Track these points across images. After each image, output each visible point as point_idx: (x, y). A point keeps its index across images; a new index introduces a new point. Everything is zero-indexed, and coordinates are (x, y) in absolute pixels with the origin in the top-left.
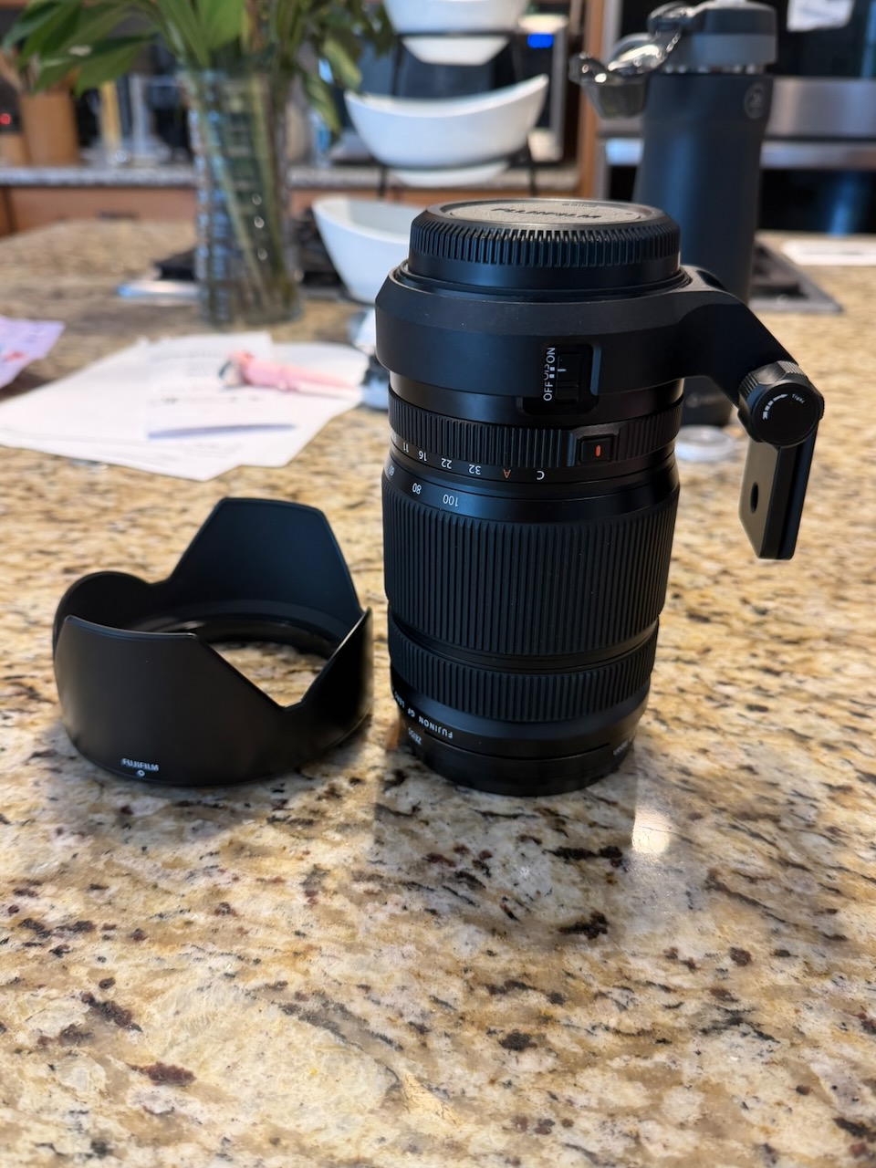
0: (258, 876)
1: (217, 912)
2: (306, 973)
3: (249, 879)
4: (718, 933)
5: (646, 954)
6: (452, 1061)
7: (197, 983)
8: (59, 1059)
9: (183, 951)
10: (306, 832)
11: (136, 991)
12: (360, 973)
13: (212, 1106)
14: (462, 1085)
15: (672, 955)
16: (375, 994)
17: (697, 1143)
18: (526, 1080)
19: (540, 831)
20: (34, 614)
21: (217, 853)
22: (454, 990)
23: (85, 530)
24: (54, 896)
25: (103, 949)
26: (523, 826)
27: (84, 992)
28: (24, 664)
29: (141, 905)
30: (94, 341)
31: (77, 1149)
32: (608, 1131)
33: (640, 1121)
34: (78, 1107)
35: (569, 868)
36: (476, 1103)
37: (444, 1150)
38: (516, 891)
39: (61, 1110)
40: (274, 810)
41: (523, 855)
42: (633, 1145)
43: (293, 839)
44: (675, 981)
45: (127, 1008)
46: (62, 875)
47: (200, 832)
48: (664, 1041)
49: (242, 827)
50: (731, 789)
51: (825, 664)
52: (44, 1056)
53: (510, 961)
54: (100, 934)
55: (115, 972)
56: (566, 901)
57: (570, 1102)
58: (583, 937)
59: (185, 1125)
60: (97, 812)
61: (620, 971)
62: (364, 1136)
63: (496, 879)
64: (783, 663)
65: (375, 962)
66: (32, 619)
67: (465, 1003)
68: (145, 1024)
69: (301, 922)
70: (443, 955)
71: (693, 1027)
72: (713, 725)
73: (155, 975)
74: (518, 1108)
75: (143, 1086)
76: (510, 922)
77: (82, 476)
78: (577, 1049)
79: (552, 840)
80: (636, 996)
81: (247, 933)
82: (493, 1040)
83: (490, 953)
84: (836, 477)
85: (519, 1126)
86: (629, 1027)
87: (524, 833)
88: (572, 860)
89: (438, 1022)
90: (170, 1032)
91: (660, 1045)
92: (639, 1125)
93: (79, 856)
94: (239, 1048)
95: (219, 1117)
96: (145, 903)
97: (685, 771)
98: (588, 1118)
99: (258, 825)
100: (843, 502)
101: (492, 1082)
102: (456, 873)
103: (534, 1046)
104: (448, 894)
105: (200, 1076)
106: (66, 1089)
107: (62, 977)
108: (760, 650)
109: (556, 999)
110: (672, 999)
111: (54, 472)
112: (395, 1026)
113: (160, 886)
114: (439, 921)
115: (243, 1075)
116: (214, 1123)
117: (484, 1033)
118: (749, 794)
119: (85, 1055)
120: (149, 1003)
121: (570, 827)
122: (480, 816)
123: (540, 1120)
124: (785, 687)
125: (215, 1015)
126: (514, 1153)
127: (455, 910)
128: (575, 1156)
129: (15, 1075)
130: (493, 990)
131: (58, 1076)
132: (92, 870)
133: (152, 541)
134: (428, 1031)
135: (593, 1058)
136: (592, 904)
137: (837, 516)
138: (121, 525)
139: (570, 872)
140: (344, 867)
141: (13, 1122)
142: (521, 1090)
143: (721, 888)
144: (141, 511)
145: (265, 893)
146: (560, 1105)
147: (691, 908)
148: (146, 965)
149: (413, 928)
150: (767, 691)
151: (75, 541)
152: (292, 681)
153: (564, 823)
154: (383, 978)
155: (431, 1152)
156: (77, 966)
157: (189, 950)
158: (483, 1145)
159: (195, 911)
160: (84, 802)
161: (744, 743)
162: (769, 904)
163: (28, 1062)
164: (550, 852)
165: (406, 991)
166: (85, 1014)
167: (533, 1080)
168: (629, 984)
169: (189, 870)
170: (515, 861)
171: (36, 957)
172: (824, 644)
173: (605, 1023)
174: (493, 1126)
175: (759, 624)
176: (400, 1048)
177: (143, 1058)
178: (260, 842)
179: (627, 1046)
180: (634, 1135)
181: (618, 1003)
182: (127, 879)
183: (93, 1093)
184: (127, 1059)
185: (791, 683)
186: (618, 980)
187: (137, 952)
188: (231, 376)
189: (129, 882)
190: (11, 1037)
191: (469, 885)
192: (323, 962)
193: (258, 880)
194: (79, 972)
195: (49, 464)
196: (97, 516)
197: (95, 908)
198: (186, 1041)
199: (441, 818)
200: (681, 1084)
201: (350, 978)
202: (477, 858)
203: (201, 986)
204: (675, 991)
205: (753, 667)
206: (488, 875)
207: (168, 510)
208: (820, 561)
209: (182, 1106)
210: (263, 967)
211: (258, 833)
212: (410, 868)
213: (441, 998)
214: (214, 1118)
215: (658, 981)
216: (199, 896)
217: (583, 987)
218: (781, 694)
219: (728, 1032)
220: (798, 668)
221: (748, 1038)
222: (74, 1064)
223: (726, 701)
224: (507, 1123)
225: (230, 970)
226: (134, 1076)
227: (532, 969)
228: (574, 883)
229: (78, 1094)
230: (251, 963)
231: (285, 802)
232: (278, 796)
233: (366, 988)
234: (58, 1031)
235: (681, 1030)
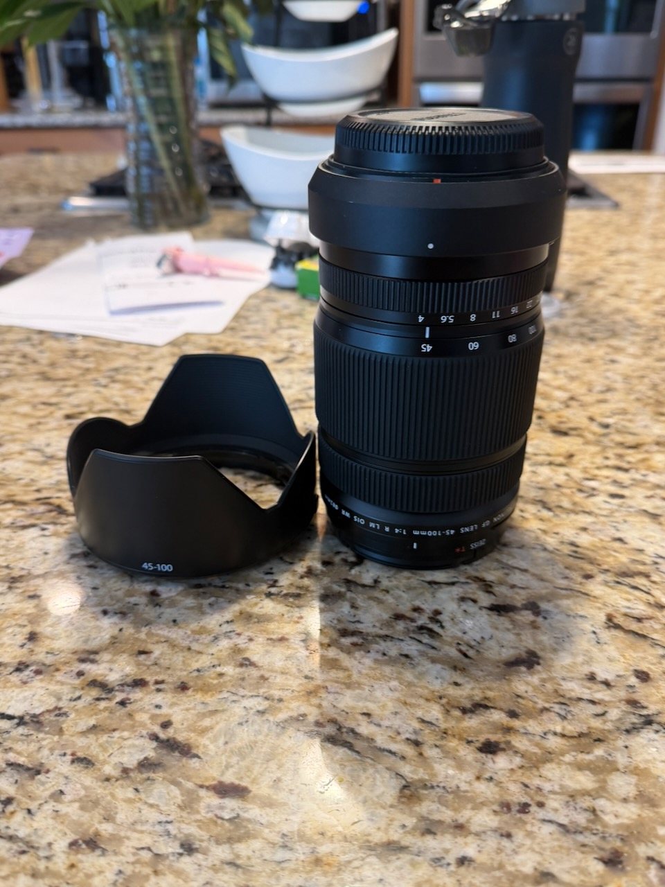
0: (268, 636)
1: (241, 665)
2: (320, 706)
3: (261, 639)
4: (622, 660)
5: (573, 678)
6: (445, 765)
7: (237, 719)
8: (141, 784)
9: (221, 696)
10: (297, 602)
11: (191, 729)
12: (361, 704)
13: (268, 810)
14: (456, 782)
15: (592, 678)
16: (376, 719)
17: (639, 812)
18: (503, 775)
19: (474, 593)
20: (49, 451)
21: (232, 621)
22: (434, 712)
23: (75, 386)
24: (111, 661)
25: (158, 698)
26: (461, 590)
27: (150, 732)
28: (50, 488)
29: (181, 663)
30: (52, 244)
31: (170, 850)
32: (572, 808)
33: (594, 799)
34: (163, 818)
35: (502, 618)
36: (469, 794)
37: (451, 831)
38: (466, 637)
39: (150, 821)
40: (269, 587)
41: (465, 611)
42: (592, 817)
43: (288, 608)
44: (598, 696)
45: (186, 742)
46: (114, 643)
47: (215, 607)
48: (599, 740)
49: (247, 601)
50: (610, 555)
51: (659, 462)
52: (128, 782)
53: (473, 689)
54: (153, 688)
55: (171, 716)
56: (505, 643)
57: (539, 789)
58: (523, 669)
59: (250, 826)
60: (132, 596)
61: (556, 691)
62: (389, 825)
63: (448, 630)
64: (629, 463)
65: (370, 695)
66: (49, 455)
67: (445, 722)
68: (203, 753)
69: (308, 669)
70: (420, 687)
71: (618, 729)
72: (587, 510)
73: (203, 716)
74: (501, 796)
75: (211, 799)
76: (466, 660)
77: (64, 345)
78: (536, 750)
79: (485, 599)
80: (572, 709)
81: (267, 679)
82: (472, 748)
83: (456, 684)
84: (639, 327)
85: (505, 809)
86: (571, 732)
87: (462, 595)
88: (502, 613)
89: (427, 737)
90: (224, 758)
91: (597, 743)
92: (594, 802)
93: (124, 630)
94: (280, 766)
95: (276, 819)
96: (184, 662)
97: (573, 544)
98: (555, 800)
99: (259, 599)
100: (647, 345)
101: (478, 778)
102: (417, 627)
103: (504, 750)
104: (415, 642)
105: (254, 789)
106: (151, 806)
107: (129, 722)
108: (610, 454)
109: (513, 714)
110: (599, 709)
111: (41, 343)
112: (396, 742)
113: (193, 648)
114: (413, 662)
115: (287, 786)
116: (272, 823)
117: (464, 743)
118: (624, 558)
119: (161, 779)
120: (203, 737)
121: (496, 589)
122: (426, 584)
123: (519, 804)
124: (634, 480)
125: (256, 742)
126: (506, 829)
127: (422, 654)
128: (552, 828)
129: (109, 798)
130: (464, 711)
131: (143, 796)
132: (137, 639)
133: (130, 392)
134: (422, 744)
135: (549, 755)
136: (524, 644)
137: (645, 355)
138: (104, 381)
139: (503, 622)
140: (332, 626)
141: (116, 832)
142: (501, 783)
143: (617, 627)
144: (116, 370)
145: (275, 649)
146: (532, 792)
147: (599, 643)
148: (194, 708)
149: (394, 668)
150: (621, 483)
151: (69, 395)
152: (261, 492)
153: (491, 586)
154: (379, 707)
155: (443, 833)
156: (140, 713)
157: (225, 695)
158: (480, 825)
159: (224, 666)
160: (120, 589)
161: (613, 522)
162: (655, 636)
163: (117, 788)
164: (485, 608)
165: (398, 716)
166: (154, 749)
167: (508, 775)
168: (566, 701)
169: (213, 635)
170: (459, 616)
171: (106, 709)
172: (655, 448)
173: (553, 729)
174: (485, 810)
175: (605, 435)
176: (403, 758)
177: (207, 779)
178: (263, 611)
179: (573, 745)
180: (592, 809)
181: (559, 715)
182: (165, 645)
183: (174, 807)
184: (194, 780)
185: (638, 476)
186: (556, 698)
187: (185, 699)
188: (166, 267)
189: (168, 647)
190: (99, 770)
191: (429, 635)
192: (331, 697)
193: (268, 639)
194: (143, 717)
195: (36, 337)
196: (83, 375)
197: (145, 668)
198: (238, 763)
199: (397, 588)
200: (618, 770)
201: (353, 708)
202: (431, 615)
203: (241, 721)
204: (599, 704)
205: (607, 467)
206: (442, 627)
207: (137, 368)
208: (640, 387)
209: (245, 812)
210: (286, 704)
211: (260, 605)
212: (382, 625)
213: (426, 719)
214: (272, 820)
215: (585, 697)
216: (225, 653)
217: (530, 704)
218: (632, 485)
219: (645, 731)
220: (641, 466)
221: (660, 734)
222: (154, 786)
223: (592, 493)
224: (496, 807)
225: (261, 708)
226: (202, 793)
227: (490, 694)
228: (508, 630)
229: (161, 808)
230: (276, 701)
231: (276, 581)
232: (269, 577)
233: (368, 715)
234: (135, 763)
235: (609, 731)
